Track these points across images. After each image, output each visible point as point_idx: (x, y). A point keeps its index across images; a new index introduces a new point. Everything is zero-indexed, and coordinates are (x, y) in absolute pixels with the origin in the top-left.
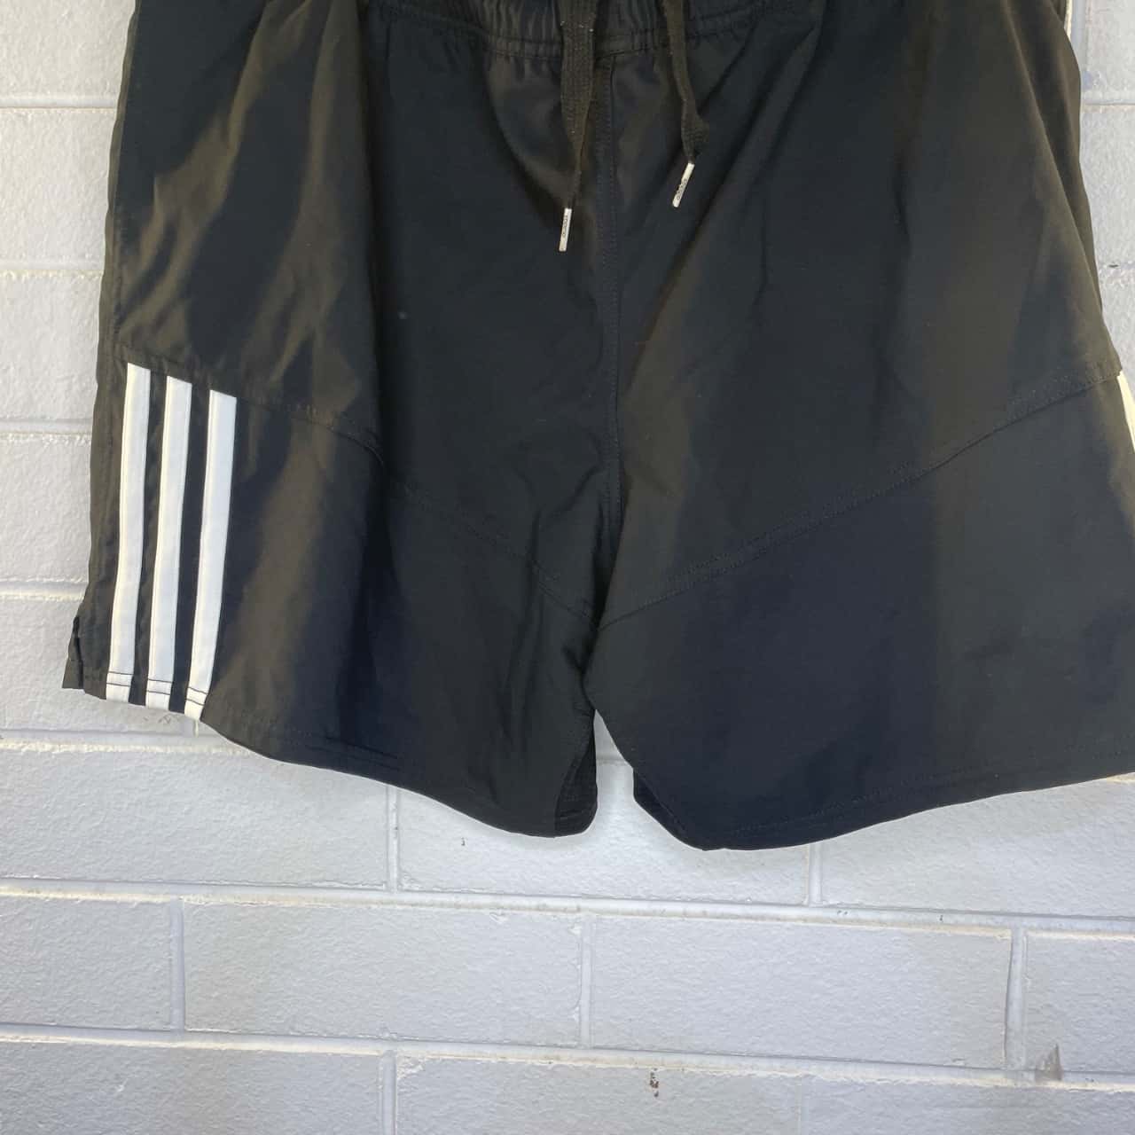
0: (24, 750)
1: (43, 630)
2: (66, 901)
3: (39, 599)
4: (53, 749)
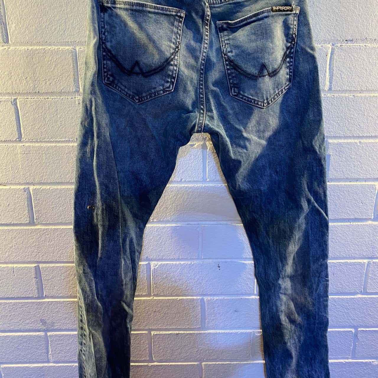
0: (41, 188)
1: (44, 154)
2: (57, 229)
3: (42, 146)
4: (50, 188)
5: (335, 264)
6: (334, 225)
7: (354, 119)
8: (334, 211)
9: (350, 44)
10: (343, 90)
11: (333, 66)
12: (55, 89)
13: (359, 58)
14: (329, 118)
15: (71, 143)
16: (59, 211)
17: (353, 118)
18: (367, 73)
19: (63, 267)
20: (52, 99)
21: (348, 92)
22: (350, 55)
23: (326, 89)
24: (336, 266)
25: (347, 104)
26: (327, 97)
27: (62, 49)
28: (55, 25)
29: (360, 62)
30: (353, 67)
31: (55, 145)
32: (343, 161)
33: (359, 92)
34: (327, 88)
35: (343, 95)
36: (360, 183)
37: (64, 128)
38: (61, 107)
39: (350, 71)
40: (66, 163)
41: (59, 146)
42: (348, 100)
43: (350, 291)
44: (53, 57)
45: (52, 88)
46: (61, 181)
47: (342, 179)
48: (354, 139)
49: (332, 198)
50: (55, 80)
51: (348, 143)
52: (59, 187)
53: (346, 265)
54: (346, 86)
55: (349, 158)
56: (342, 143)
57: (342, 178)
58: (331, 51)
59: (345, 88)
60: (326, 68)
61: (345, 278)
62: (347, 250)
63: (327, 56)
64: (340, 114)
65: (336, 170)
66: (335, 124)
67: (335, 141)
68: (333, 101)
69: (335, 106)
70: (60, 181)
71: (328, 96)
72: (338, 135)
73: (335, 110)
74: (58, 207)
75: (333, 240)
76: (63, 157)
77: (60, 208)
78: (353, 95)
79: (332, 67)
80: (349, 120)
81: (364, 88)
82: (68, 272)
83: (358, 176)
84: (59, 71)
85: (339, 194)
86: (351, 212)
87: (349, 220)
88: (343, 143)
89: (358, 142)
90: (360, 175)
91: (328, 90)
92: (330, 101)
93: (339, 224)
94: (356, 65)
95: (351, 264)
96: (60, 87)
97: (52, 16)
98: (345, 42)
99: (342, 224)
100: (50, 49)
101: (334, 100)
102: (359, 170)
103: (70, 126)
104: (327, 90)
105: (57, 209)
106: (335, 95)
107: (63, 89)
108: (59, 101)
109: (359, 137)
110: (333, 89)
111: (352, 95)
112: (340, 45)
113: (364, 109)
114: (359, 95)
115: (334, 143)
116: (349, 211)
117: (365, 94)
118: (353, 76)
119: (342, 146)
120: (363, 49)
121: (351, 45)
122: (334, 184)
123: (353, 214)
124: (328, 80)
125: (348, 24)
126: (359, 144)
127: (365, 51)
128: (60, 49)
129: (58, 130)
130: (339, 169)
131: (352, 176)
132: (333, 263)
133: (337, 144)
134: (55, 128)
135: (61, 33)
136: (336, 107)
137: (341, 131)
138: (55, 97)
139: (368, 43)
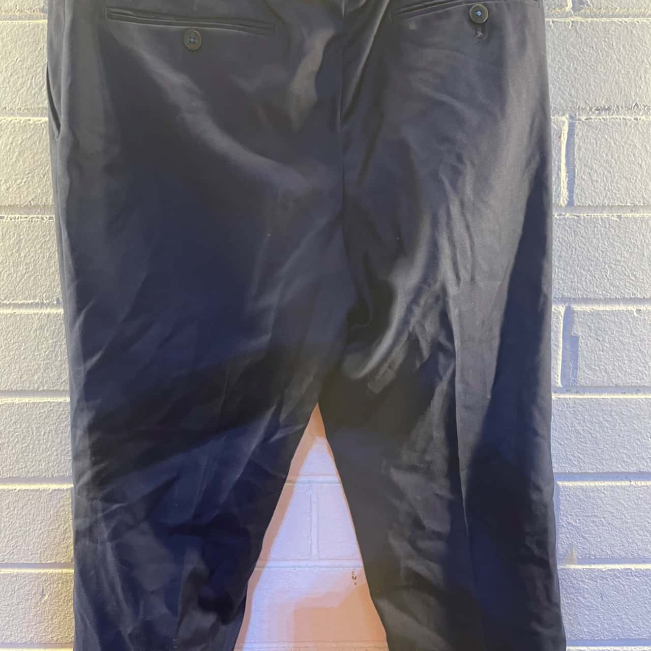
5: (604, 572)
6: (596, 486)
7: (622, 263)
8: (593, 455)
9: (604, 115)
10: (597, 206)
11: (574, 158)
12: (18, 200)
13: (625, 143)
14: (571, 262)
15: (47, 308)
16: (14, 451)
17: (620, 262)
18: (643, 172)
19: (17, 575)
20: (11, 219)
21: (608, 208)
22: (606, 136)
23: (561, 202)
24: (606, 579)
25: (606, 234)
26: (564, 219)
27: (34, 122)
28: (23, 77)
29: (627, 149)
30: (615, 160)
31: (12, 312)
32: (605, 348)
33: (630, 210)
34: (563, 200)
35: (598, 215)
36: (643, 397)
37: (32, 278)
38: (28, 235)
39: (608, 168)
40: (33, 349)
41: (21, 314)
42: (607, 226)
43: (638, 635)
44: (16, 137)
45: (11, 198)
46: (20, 389)
47: (606, 387)
48: (624, 304)
49: (587, 427)
50: (18, 182)
51: (613, 311)
52: (17, 400)
53: (629, 576)
54: (602, 198)
55: (618, 343)
56: (601, 313)
57: (606, 385)
58: (569, 130)
59: (599, 201)
60: (560, 161)
61: (628, 605)
62: (629, 543)
63: (560, 137)
64: (593, 253)
65: (591, 369)
66: (584, 273)
67: (588, 308)
68: (578, 227)
69: (582, 237)
70: (19, 387)
71: (566, 216)
72: (592, 296)
73: (583, 246)
74: (13, 444)
75: (596, 519)
76: (27, 337)
77: (17, 446)
78: (619, 216)
79: (571, 159)
80: (614, 266)
81: (640, 202)
82: (28, 588)
83: (639, 381)
84: (26, 165)
85: (601, 419)
86: (630, 458)
87: (627, 476)
88: (603, 311)
89: (634, 310)
90: (643, 379)
91: (567, 206)
92: (572, 227)
93: (607, 483)
94: (619, 157)
95: (638, 574)
96: (27, 196)
97: (19, 60)
98: (593, 113)
99: (613, 483)
100: (11, 121)
101: (579, 225)
102: (640, 369)
103: (45, 274)
104: (563, 205)
105: (10, 448)
106: (582, 215)
107: (33, 200)
108: (26, 222)
109: (634, 300)
110: (576, 203)
111: (615, 215)
112: (585, 118)
113: (641, 242)
114: (630, 215)
115: (584, 313)
116: (624, 456)
117: (642, 214)
118: (615, 177)
119: (602, 319)
120: (633, 126)
121: (608, 117)
122: (589, 397)
123: (636, 463)
124: (566, 186)
125: (598, 77)
126: (635, 315)
127: (636, 129)
128: (31, 122)
129: (20, 281)
130: (598, 366)
131: (627, 381)
132: (598, 570)
133: (591, 314)
134: (14, 278)
135: (33, 92)
136: (584, 240)
137: (597, 287)
138: (17, 216)
139: (641, 114)
